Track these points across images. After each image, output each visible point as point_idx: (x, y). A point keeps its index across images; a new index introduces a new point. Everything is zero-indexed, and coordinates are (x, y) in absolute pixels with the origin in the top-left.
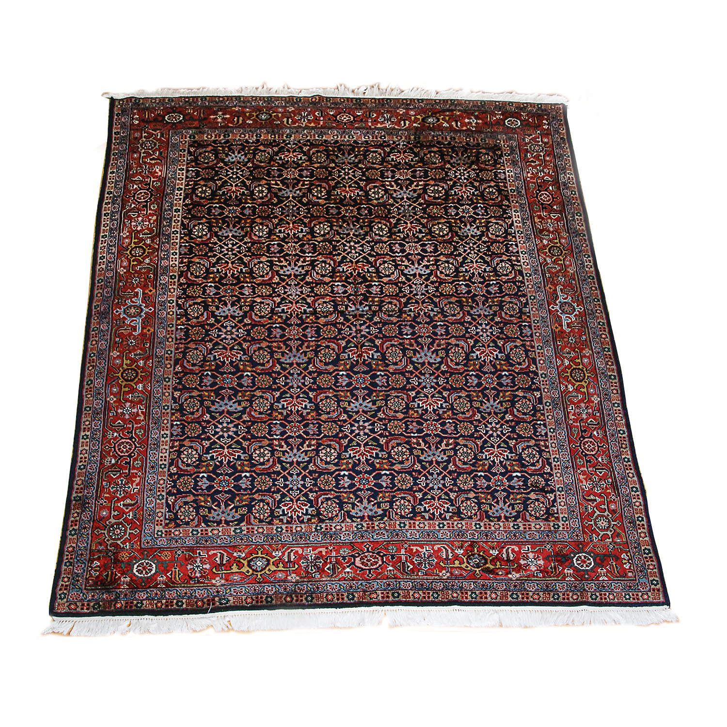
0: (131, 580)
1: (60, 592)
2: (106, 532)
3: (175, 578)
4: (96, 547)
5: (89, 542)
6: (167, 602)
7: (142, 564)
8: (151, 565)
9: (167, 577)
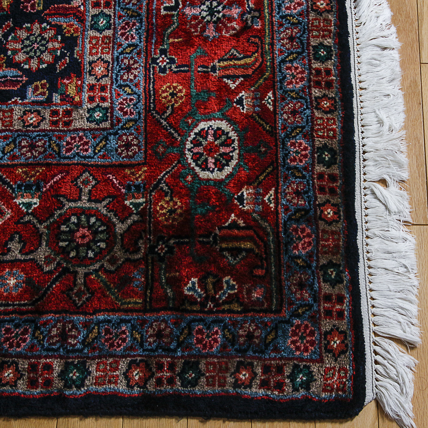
0: (249, 183)
1: (288, 389)
2: (81, 271)
3: (245, 66)
4: (136, 294)
5: (114, 317)
6: (318, 84)
7: (196, 157)
8: (203, 134)
9: (239, 89)
